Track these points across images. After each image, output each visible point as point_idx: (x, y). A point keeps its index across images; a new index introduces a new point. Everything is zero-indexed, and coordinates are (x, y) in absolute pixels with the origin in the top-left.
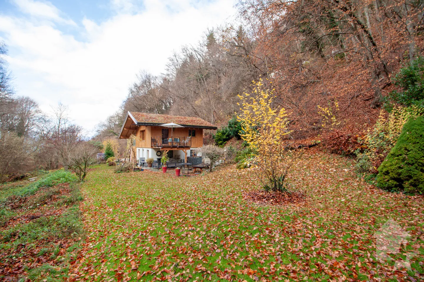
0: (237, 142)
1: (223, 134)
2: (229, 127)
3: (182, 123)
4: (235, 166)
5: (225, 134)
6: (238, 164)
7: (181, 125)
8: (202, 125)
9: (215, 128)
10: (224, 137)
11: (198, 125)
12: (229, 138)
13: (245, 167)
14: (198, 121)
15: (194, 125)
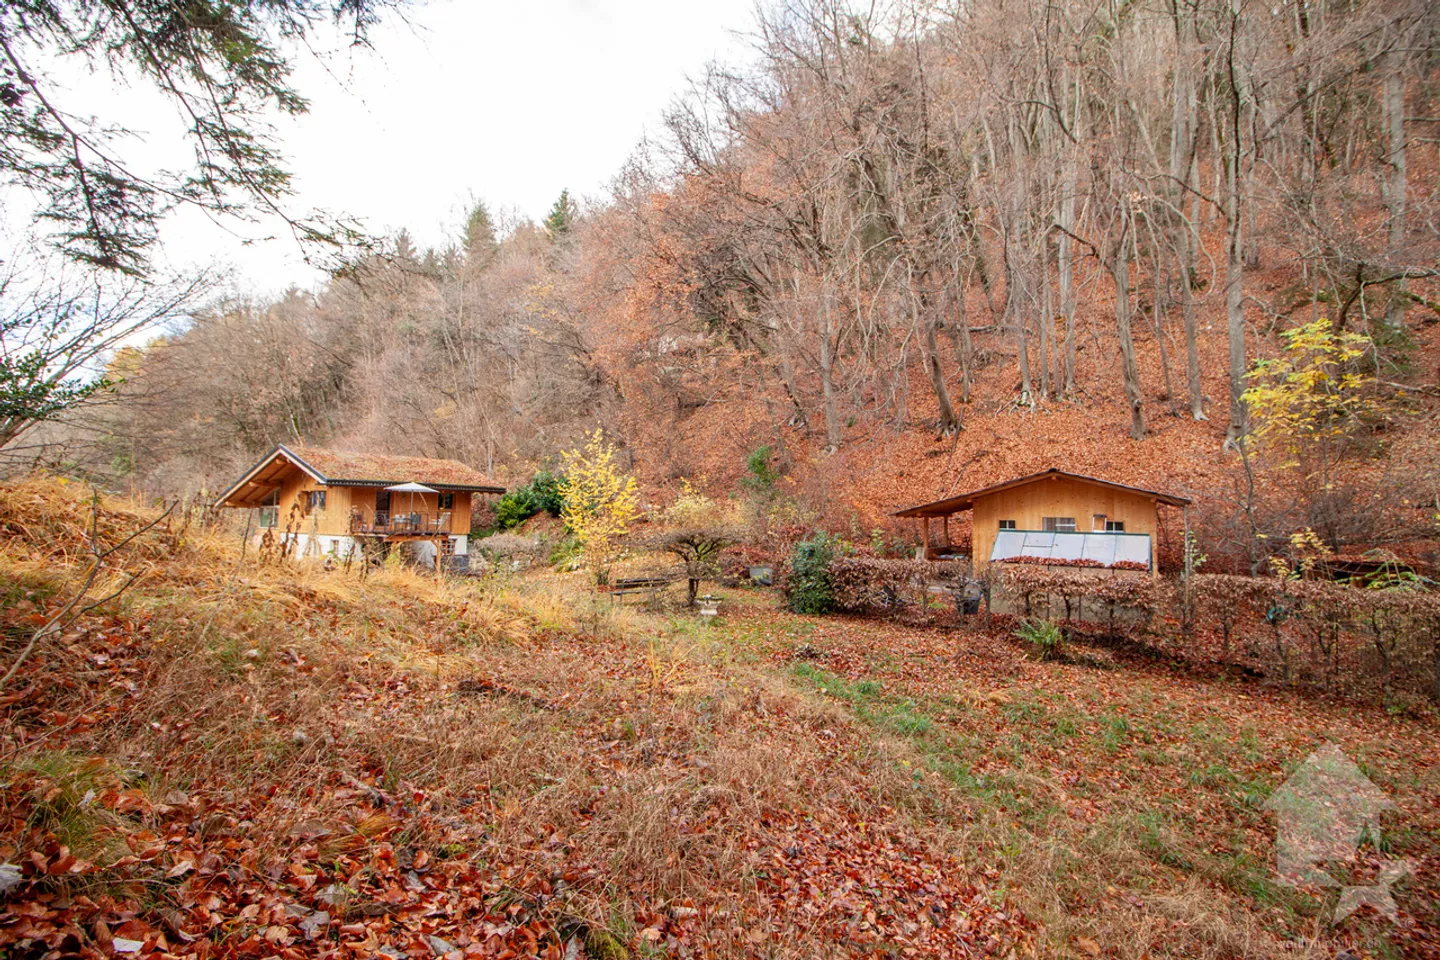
0: (552, 523)
1: (519, 502)
2: (534, 490)
3: (424, 479)
4: (551, 569)
5: (522, 503)
6: (557, 566)
7: (426, 485)
8: (471, 484)
9: (501, 491)
10: (522, 510)
11: (462, 483)
12: (531, 512)
13: (570, 569)
14: (461, 473)
15: (453, 483)
